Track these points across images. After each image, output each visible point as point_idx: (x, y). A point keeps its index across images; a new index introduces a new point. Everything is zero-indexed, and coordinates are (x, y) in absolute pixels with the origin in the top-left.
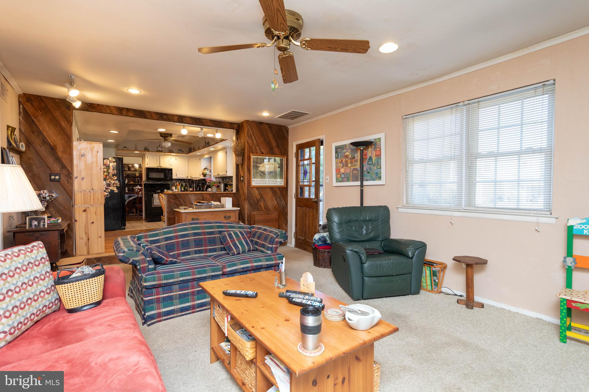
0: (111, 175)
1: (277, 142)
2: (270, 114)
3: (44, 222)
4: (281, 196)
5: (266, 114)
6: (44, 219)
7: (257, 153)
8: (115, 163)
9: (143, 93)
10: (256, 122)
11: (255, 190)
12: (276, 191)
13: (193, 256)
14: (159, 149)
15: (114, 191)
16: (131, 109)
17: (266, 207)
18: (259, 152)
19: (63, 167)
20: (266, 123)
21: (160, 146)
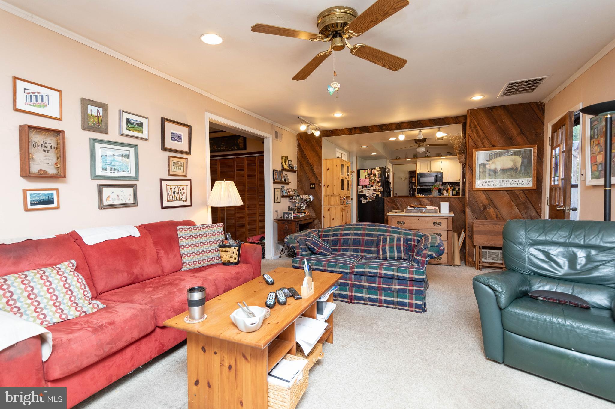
0: (377, 182)
1: (520, 128)
2: (484, 96)
3: (291, 216)
4: (528, 201)
5: (477, 98)
6: (291, 214)
7: (484, 147)
8: (380, 172)
9: (345, 115)
10: (483, 108)
11: (480, 193)
12: (517, 195)
13: (351, 253)
14: (426, 155)
15: (378, 195)
16: (358, 127)
17: (499, 215)
18: (487, 146)
19: (317, 178)
20: (500, 107)
21: (428, 151)
